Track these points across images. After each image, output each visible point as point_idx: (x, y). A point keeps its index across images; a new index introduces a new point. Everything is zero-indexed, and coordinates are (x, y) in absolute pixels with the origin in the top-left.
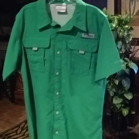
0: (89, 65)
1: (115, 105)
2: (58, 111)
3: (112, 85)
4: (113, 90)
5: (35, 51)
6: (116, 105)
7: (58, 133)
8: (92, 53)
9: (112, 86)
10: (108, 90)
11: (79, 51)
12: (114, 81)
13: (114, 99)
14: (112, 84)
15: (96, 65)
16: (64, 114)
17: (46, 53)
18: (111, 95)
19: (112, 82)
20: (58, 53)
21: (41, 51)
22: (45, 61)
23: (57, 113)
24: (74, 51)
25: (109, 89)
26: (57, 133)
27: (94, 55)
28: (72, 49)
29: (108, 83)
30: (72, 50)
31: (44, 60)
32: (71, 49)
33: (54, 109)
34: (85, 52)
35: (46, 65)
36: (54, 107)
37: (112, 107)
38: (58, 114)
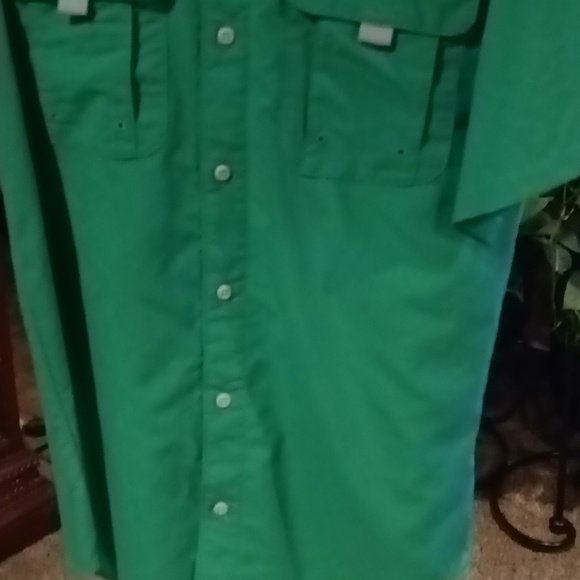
0: (418, 123)
1: (571, 317)
2: (228, 392)
3: (566, 218)
4: (566, 243)
5: (76, 20)
6: (576, 317)
7: (228, 513)
8: (445, 42)
9: (564, 222)
10: (545, 241)
11: (357, 25)
12: (575, 199)
13: (569, 287)
14: (564, 216)
15: (462, 122)
16: (266, 413)
17: (144, 32)
18: (557, 269)
19: (565, 202)
20: (225, 34)
21: (112, 20)
22: (144, 88)
23: (223, 400)
24: (324, 25)
25: (548, 237)
26: (221, 508)
27: (453, 53)
28: (315, 11)
29: (545, 210)
30: (315, 19)
31: (135, 84)
32: (307, 10)
33: (201, 378)
34: (396, 33)
35: (144, 116)
36: (201, 366)
37: (559, 324)
38: (225, 408)
